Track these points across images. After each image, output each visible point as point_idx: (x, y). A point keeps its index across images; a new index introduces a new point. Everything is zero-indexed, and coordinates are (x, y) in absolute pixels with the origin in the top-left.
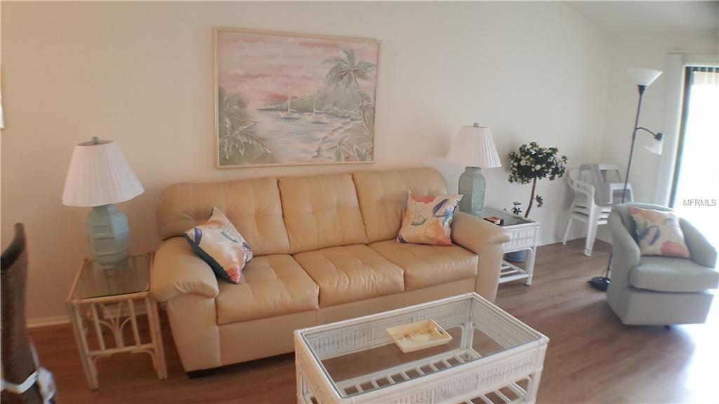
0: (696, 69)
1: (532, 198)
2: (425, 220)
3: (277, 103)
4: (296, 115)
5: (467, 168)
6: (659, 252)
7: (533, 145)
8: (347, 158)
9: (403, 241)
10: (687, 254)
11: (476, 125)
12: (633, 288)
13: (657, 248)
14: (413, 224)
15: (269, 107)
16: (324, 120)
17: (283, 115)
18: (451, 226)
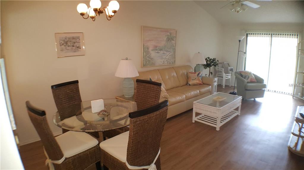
0: (249, 34)
1: (210, 73)
2: (196, 79)
3: (155, 48)
4: (159, 51)
5: (197, 65)
6: (250, 81)
7: (209, 58)
8: (170, 63)
9: (190, 85)
10: (256, 81)
11: (199, 53)
12: (246, 90)
13: (249, 80)
14: (192, 80)
15: (154, 49)
16: (165, 52)
17: (157, 51)
18: (202, 79)
